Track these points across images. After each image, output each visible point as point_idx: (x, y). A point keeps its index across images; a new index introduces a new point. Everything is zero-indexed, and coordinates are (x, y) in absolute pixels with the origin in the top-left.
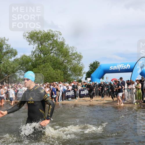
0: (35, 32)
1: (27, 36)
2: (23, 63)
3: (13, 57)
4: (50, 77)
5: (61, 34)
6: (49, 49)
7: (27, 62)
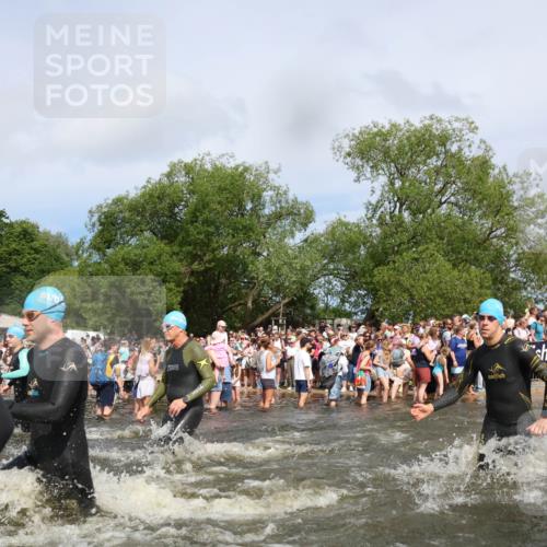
0: (375, 130)
1: (348, 150)
2: (337, 250)
3: (300, 231)
4: (441, 296)
5: (474, 130)
6: (433, 192)
7: (352, 247)
